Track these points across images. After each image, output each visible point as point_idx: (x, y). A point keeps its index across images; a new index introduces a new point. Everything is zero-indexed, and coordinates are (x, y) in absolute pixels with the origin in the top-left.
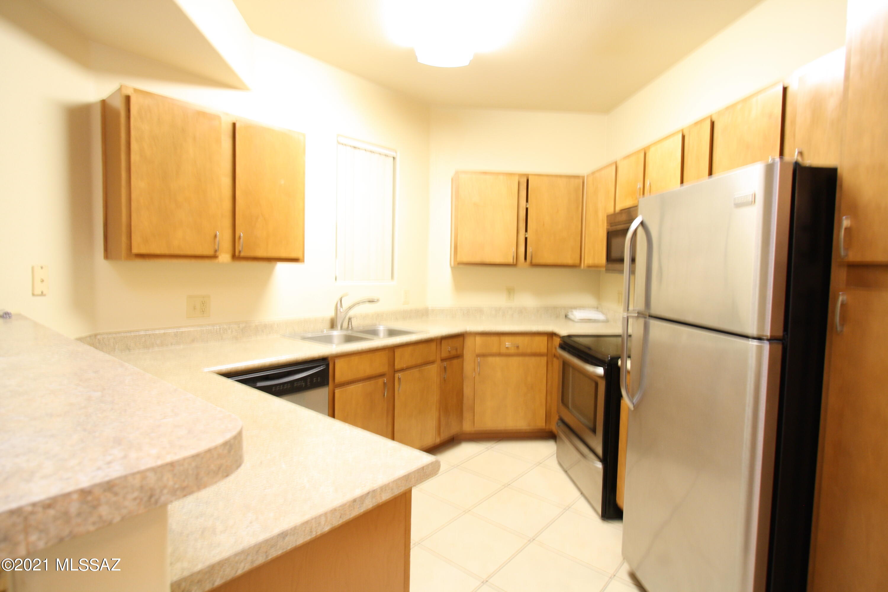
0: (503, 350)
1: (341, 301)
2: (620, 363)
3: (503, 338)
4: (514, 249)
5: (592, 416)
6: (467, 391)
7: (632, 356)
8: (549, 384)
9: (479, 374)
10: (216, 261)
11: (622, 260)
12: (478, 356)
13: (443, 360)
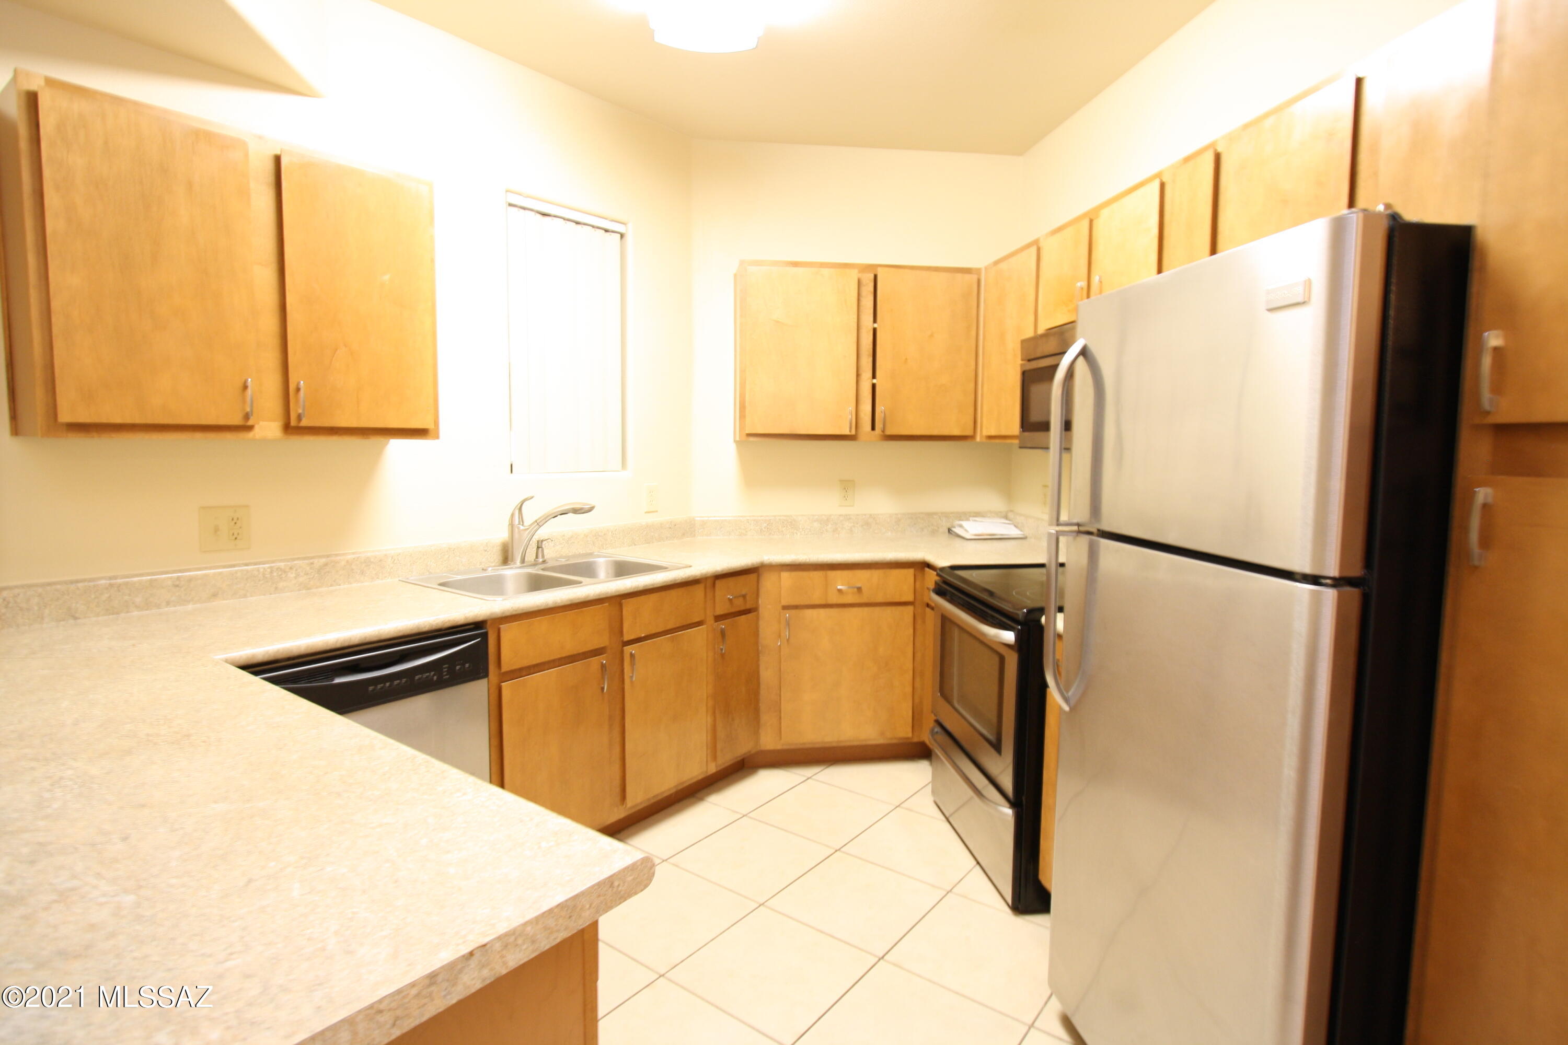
0: (834, 599)
1: (520, 509)
2: (1043, 619)
3: (832, 574)
4: (852, 407)
5: (994, 718)
6: (767, 674)
7: (1066, 609)
8: (919, 655)
9: (788, 640)
10: (250, 435)
11: (1045, 426)
12: (785, 608)
13: (718, 618)
